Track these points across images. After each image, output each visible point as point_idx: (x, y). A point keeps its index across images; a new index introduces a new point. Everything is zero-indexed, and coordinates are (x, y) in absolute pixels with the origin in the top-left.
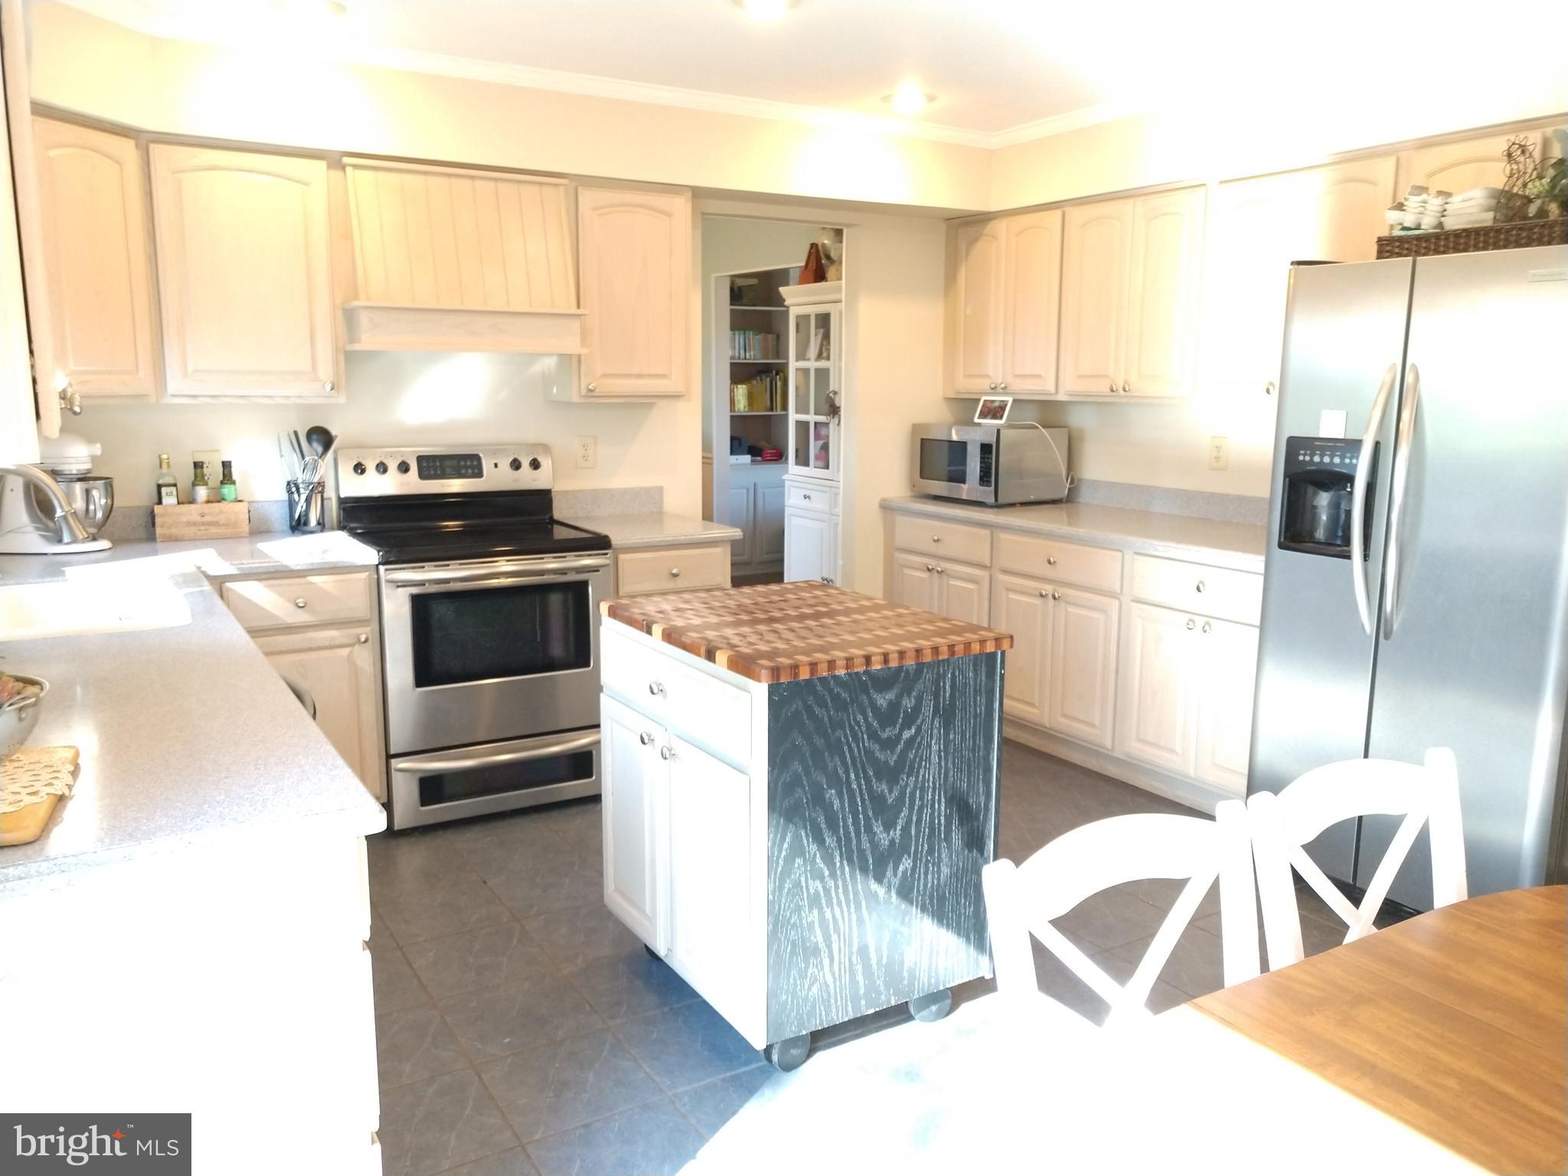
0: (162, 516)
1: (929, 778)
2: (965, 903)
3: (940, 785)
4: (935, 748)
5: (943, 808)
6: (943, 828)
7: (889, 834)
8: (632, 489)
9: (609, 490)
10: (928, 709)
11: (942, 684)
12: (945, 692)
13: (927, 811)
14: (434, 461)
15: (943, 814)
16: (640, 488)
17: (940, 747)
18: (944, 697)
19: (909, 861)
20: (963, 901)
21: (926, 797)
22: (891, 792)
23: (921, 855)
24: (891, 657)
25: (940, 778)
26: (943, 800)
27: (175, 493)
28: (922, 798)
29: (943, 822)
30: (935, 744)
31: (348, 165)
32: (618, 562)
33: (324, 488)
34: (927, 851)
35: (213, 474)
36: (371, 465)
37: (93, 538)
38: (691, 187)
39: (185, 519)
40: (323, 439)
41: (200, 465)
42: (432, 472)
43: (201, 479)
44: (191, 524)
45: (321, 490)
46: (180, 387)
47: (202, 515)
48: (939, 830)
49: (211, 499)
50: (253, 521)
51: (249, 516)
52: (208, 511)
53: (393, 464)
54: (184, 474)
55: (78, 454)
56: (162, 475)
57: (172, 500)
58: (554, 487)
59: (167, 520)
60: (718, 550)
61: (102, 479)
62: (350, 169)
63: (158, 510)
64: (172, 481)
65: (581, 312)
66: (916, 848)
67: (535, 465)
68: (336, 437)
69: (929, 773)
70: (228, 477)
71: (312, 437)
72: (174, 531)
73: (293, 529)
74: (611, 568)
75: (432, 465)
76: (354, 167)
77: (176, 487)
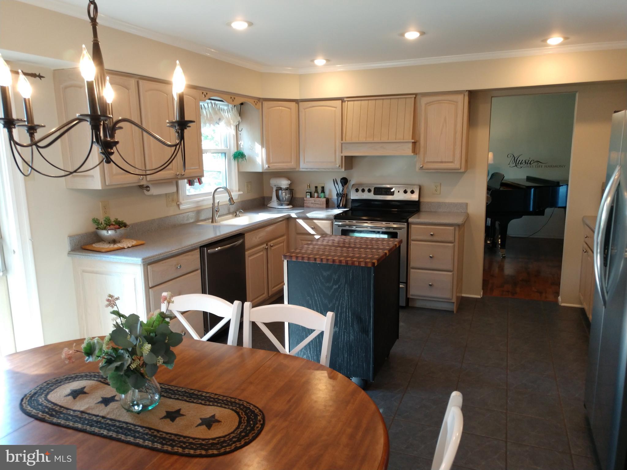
0: (306, 200)
1: (344, 303)
2: (361, 351)
3: (348, 307)
4: (346, 294)
5: (350, 315)
8: (454, 203)
9: (444, 203)
10: (343, 281)
11: (348, 274)
12: (349, 277)
13: (344, 315)
14: (380, 189)
15: (350, 317)
16: (458, 203)
17: (348, 294)
18: (349, 279)
19: (337, 329)
20: (360, 350)
21: (343, 309)
22: (330, 304)
23: (342, 328)
25: (348, 305)
26: (350, 313)
27: (310, 195)
28: (341, 309)
29: (350, 320)
30: (346, 293)
31: (346, 101)
32: (411, 228)
33: (346, 196)
34: (344, 328)
35: (320, 190)
36: (360, 190)
37: (288, 205)
38: (467, 91)
39: (311, 202)
40: (345, 181)
41: (316, 187)
42: (378, 193)
43: (316, 191)
44: (312, 203)
45: (345, 196)
46: (303, 166)
47: (315, 201)
48: (349, 322)
49: (318, 197)
50: (330, 204)
51: (327, 202)
52: (316, 200)
53: (366, 190)
54: (313, 190)
55: (284, 183)
56: (307, 190)
57: (308, 196)
58: (422, 200)
59: (307, 202)
60: (452, 228)
61: (290, 190)
62: (346, 102)
63: (305, 199)
64: (309, 191)
65: (413, 141)
66: (340, 325)
67: (412, 192)
68: (350, 181)
69: (344, 302)
70: (323, 191)
71: (342, 181)
72: (308, 205)
73: (337, 207)
74: (406, 229)
75: (379, 191)
76: (348, 101)
77: (311, 193)
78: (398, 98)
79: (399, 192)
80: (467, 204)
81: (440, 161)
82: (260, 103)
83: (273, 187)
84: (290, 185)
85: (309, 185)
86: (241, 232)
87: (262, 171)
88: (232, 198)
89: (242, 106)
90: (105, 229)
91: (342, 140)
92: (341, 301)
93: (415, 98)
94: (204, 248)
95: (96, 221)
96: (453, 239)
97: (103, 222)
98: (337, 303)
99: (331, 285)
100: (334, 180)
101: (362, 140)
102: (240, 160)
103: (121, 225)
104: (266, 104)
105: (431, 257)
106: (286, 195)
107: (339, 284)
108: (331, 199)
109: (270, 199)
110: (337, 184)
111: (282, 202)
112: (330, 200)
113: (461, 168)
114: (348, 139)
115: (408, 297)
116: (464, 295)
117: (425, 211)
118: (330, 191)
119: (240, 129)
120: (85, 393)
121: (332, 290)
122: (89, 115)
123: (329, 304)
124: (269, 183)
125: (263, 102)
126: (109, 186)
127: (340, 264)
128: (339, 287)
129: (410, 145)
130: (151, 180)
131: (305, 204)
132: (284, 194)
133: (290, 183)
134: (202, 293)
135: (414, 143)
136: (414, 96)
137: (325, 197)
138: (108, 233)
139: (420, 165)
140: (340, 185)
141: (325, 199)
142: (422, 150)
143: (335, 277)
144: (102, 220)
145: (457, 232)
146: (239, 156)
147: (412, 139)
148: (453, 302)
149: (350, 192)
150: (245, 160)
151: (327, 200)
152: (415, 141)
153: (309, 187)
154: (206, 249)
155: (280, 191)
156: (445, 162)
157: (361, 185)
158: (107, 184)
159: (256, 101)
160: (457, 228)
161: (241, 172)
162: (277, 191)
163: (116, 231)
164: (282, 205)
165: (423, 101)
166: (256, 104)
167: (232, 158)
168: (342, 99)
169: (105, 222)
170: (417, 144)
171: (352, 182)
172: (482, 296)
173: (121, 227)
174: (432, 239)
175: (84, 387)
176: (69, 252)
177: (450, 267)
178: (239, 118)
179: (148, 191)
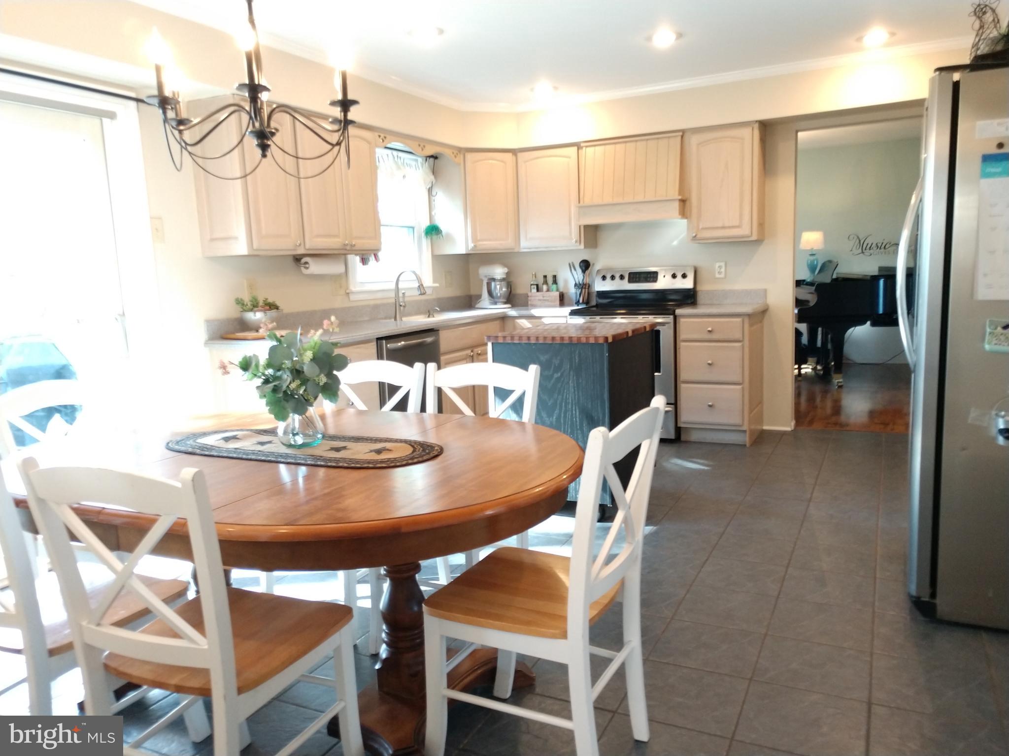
0: (531, 296)
1: (569, 398)
3: (575, 402)
4: (571, 385)
5: (577, 414)
6: (578, 423)
7: (549, 419)
8: (746, 290)
9: (733, 290)
10: (566, 366)
11: (573, 355)
12: (575, 360)
13: (569, 414)
14: (636, 274)
15: (578, 416)
16: (751, 290)
17: (574, 385)
18: (575, 362)
21: (568, 406)
24: (540, 338)
25: (575, 399)
26: (577, 411)
27: (536, 288)
28: (566, 407)
30: (571, 383)
31: (584, 146)
32: (679, 323)
33: (589, 286)
34: (570, 432)
35: (550, 280)
36: (608, 277)
37: (505, 303)
38: (756, 121)
39: (537, 298)
40: (586, 265)
41: (545, 277)
42: (634, 280)
43: (546, 282)
44: (540, 300)
45: (587, 287)
46: (525, 245)
47: (543, 297)
48: (576, 425)
49: (548, 290)
50: (566, 300)
51: (561, 298)
52: (545, 295)
53: (617, 276)
54: (541, 280)
55: (499, 272)
56: (532, 281)
57: (534, 290)
58: (699, 288)
59: (533, 298)
60: (739, 320)
61: (508, 281)
62: (584, 148)
63: (530, 294)
64: (535, 283)
65: (680, 197)
66: (564, 428)
67: (684, 276)
68: (593, 264)
69: (569, 396)
70: (555, 281)
71: (581, 264)
72: (534, 303)
73: (576, 303)
74: (672, 325)
75: (635, 277)
76: (587, 147)
77: (537, 285)
78: (658, 139)
79: (664, 276)
80: (765, 291)
81: (720, 225)
82: (462, 156)
83: (483, 278)
84: (508, 274)
85: (535, 274)
86: (434, 327)
87: (466, 251)
88: (423, 285)
89: (436, 160)
90: (251, 310)
91: (579, 202)
92: (565, 394)
93: (682, 137)
94: (382, 341)
95: (239, 302)
96: (741, 336)
97: (249, 304)
98: (560, 397)
99: (551, 373)
100: (569, 264)
101: (608, 200)
102: (434, 237)
103: (272, 307)
104: (469, 156)
105: (709, 364)
106: (501, 288)
107: (562, 371)
108: (567, 293)
109: (479, 297)
110: (575, 269)
111: (496, 300)
112: (565, 295)
113: (752, 234)
114: (587, 201)
115: (679, 426)
116: (766, 428)
117: (704, 305)
118: (566, 282)
119: (434, 193)
120: (238, 439)
121: (552, 381)
122: (247, 84)
123: (549, 400)
124: (478, 274)
125: (466, 154)
126: (257, 250)
127: (562, 342)
128: (562, 375)
129: (676, 205)
130: (311, 248)
131: (529, 303)
132: (498, 287)
133: (506, 272)
134: (378, 359)
135: (683, 201)
136: (681, 134)
137: (557, 290)
138: (255, 316)
139: (693, 233)
140: (579, 271)
141: (558, 293)
142: (695, 211)
143: (556, 362)
144: (247, 299)
145: (747, 326)
146: (433, 231)
147: (680, 194)
148: (744, 429)
149: (593, 281)
150: (441, 237)
151: (561, 295)
152: (684, 198)
153: (535, 277)
154: (385, 342)
155: (493, 284)
156: (729, 227)
157: (609, 269)
158: (255, 247)
159: (455, 152)
160: (747, 320)
161: (436, 255)
162: (489, 285)
163: (265, 313)
164: (495, 303)
165: (693, 141)
166: (455, 157)
167: (423, 234)
168: (578, 145)
169: (252, 303)
170: (688, 203)
171: (597, 267)
172: (793, 428)
173: (272, 309)
174: (711, 338)
175: (237, 435)
176: (206, 341)
177: (736, 378)
178: (432, 177)
179: (307, 268)
